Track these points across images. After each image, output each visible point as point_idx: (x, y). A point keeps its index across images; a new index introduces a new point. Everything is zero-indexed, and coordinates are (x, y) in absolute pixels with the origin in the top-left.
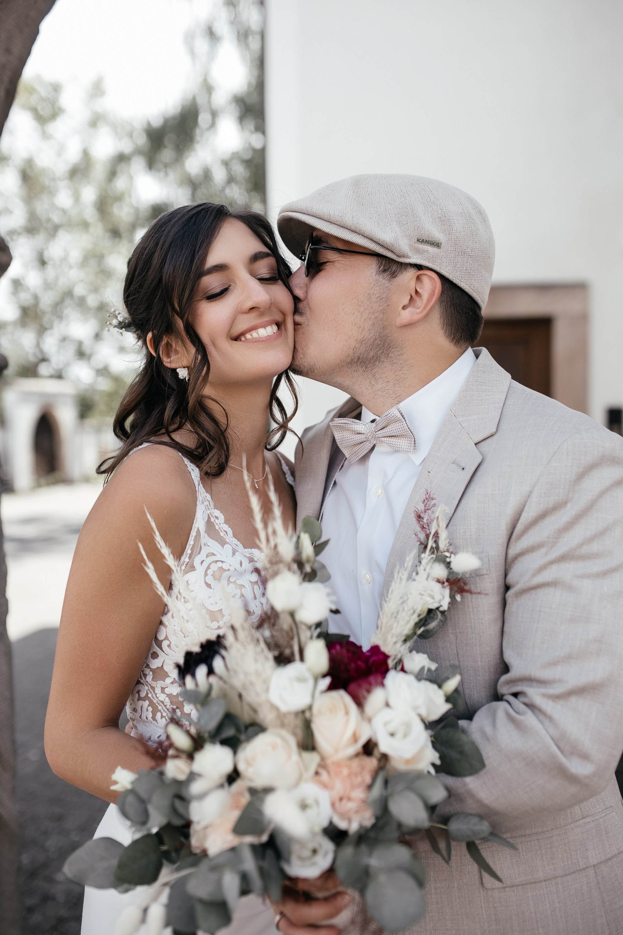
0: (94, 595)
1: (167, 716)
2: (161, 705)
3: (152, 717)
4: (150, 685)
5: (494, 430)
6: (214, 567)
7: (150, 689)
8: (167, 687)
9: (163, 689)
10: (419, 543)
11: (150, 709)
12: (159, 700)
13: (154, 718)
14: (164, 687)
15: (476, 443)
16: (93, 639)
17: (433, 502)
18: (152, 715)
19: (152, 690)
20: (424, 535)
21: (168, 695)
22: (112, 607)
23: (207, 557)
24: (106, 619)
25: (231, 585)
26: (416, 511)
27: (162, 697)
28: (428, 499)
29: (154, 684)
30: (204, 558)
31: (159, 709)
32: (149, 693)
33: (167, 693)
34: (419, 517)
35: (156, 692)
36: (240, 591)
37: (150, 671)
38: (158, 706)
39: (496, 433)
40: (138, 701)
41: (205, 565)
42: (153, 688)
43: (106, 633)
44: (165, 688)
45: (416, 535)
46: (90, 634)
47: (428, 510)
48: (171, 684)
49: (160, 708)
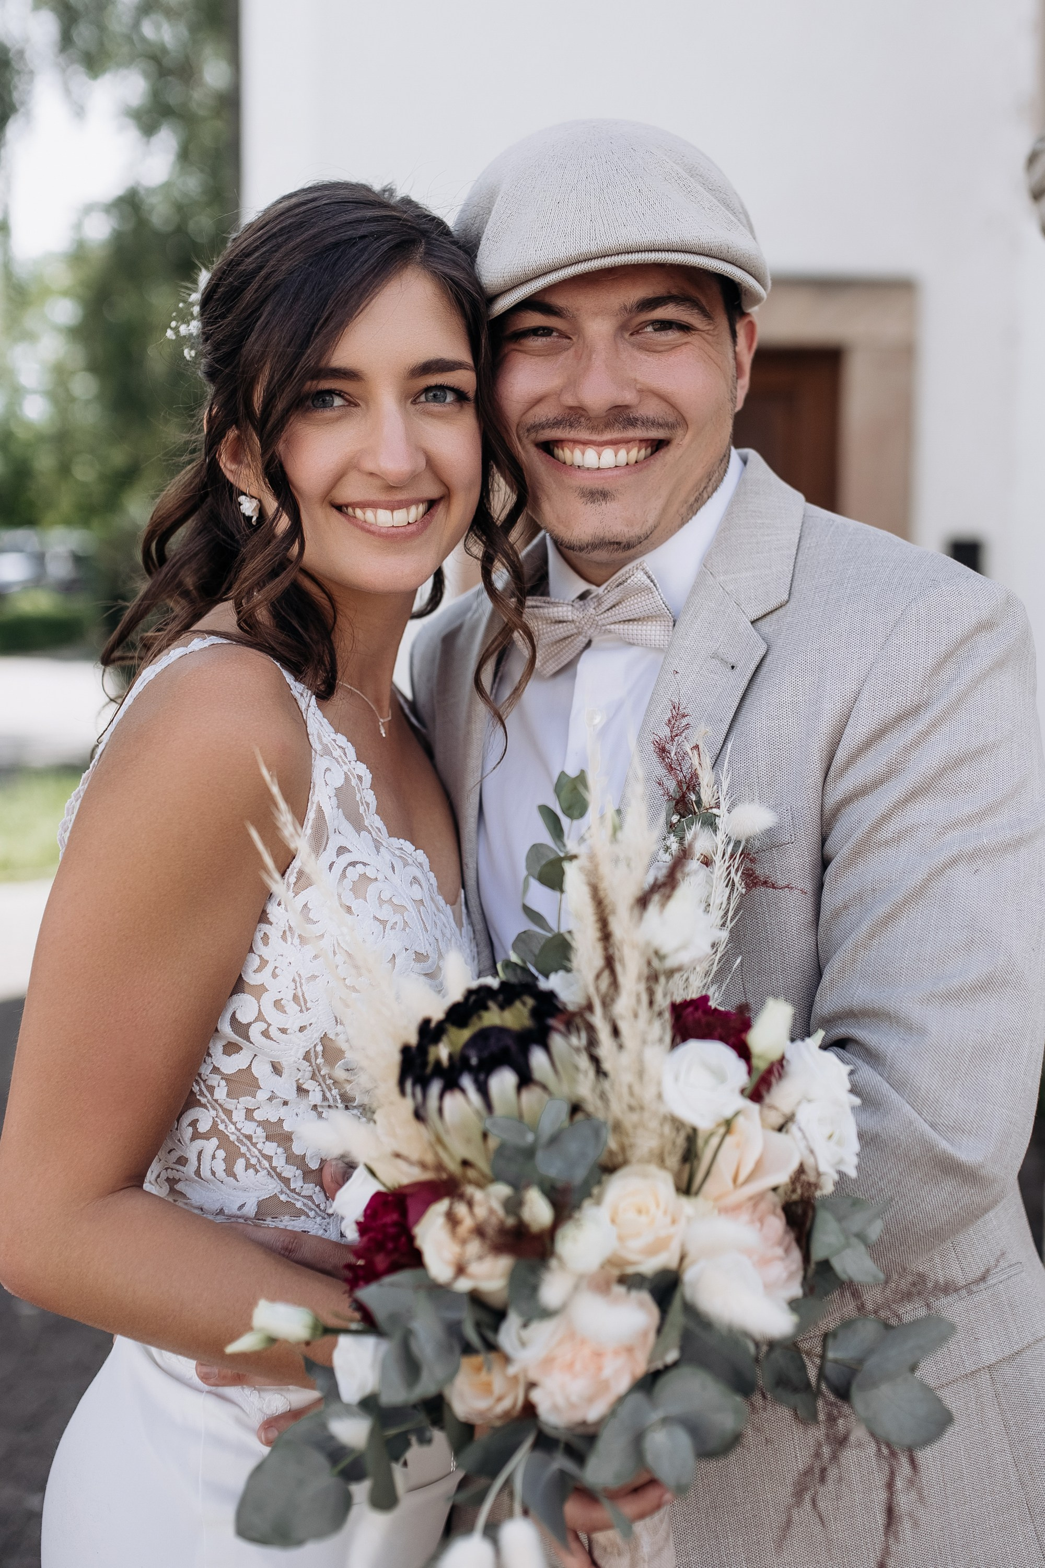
0: (124, 935)
1: (258, 1164)
2: (245, 1145)
3: (225, 1170)
4: (220, 1105)
5: (785, 597)
6: (353, 873)
7: (221, 1114)
8: (259, 1108)
9: (249, 1113)
10: (666, 798)
11: (221, 1154)
12: (242, 1134)
13: (230, 1172)
14: (253, 1108)
15: (753, 620)
16: (117, 1021)
17: (684, 722)
18: (224, 1164)
19: (225, 1117)
20: (674, 783)
21: (260, 1123)
22: (160, 960)
23: (338, 856)
24: (146, 983)
25: (385, 906)
26: (657, 742)
27: (249, 1128)
28: (677, 716)
29: (230, 1104)
30: (334, 858)
31: (242, 1151)
32: (219, 1123)
33: (258, 1120)
34: (662, 751)
35: (235, 1119)
36: (402, 917)
37: (222, 1078)
38: (240, 1146)
39: (787, 602)
40: (191, 1141)
41: (337, 869)
42: (229, 1113)
43: (144, 1010)
44: (255, 1109)
45: (660, 784)
46: (110, 1012)
47: (677, 735)
48: (268, 1101)
49: (243, 1149)
